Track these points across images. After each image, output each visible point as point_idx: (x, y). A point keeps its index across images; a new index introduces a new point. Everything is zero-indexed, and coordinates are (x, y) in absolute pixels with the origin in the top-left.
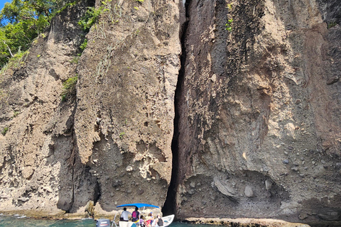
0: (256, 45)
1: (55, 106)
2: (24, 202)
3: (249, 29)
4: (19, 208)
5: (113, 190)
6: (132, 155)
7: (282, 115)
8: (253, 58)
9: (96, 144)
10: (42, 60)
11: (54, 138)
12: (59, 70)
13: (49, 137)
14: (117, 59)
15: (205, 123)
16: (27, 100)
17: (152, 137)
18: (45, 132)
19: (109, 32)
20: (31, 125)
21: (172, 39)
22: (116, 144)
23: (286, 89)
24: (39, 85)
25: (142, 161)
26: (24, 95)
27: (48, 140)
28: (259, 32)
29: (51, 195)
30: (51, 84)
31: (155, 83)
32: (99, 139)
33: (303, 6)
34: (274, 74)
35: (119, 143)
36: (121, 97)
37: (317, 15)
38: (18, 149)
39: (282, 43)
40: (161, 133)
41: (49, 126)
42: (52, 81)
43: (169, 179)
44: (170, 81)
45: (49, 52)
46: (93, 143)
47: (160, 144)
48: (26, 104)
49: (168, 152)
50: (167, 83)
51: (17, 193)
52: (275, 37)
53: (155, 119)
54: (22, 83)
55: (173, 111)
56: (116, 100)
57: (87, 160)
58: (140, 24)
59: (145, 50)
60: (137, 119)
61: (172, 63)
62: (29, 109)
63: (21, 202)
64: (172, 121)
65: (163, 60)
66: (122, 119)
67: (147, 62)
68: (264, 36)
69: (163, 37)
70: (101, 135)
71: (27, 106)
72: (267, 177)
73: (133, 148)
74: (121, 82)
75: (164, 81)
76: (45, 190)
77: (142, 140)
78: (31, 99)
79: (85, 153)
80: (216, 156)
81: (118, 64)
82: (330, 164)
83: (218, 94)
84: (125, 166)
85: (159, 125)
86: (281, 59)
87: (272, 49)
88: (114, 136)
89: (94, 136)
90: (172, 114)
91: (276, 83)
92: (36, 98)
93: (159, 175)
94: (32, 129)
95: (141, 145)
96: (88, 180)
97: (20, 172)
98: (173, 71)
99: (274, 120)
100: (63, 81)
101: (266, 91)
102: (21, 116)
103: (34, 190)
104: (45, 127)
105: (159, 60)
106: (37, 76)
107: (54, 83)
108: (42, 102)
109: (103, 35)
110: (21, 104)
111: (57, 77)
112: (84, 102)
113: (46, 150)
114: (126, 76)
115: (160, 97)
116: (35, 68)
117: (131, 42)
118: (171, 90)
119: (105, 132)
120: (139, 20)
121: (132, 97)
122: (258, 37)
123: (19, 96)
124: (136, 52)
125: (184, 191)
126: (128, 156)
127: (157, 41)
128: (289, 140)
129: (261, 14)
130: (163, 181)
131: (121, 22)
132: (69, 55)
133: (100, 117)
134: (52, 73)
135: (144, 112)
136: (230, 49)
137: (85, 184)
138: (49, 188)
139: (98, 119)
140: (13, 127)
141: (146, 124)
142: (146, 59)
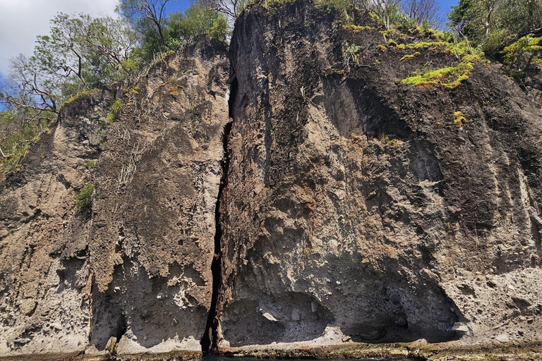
0: (299, 155)
1: (64, 222)
2: (23, 344)
3: (293, 137)
4: (16, 353)
5: (141, 321)
6: (165, 280)
7: (326, 230)
8: (296, 170)
9: (117, 268)
10: (46, 163)
11: (64, 262)
12: (70, 176)
13: (57, 261)
14: (144, 165)
15: (247, 241)
16: (25, 214)
17: (188, 258)
18: (53, 255)
19: (136, 131)
20: (32, 246)
21: (212, 142)
22: (143, 268)
23: (330, 203)
24: (43, 195)
25: (177, 286)
26: (21, 207)
27: (57, 264)
28: (303, 141)
29: (61, 334)
30: (60, 194)
31: (192, 193)
32: (122, 262)
33: (346, 115)
34: (318, 187)
35: (147, 266)
36: (149, 211)
37: (358, 126)
38: (13, 277)
39: (325, 154)
40: (199, 253)
41: (58, 247)
42: (61, 189)
43: (208, 306)
44: (211, 191)
45: (56, 152)
46: (115, 267)
47: (198, 265)
48: (24, 218)
49: (208, 275)
50: (207, 194)
51: (12, 332)
52: (319, 148)
53: (193, 236)
54: (19, 192)
55: (214, 226)
56: (144, 214)
57: (106, 288)
58: (173, 123)
59: (180, 156)
60: (170, 237)
61: (212, 171)
62: (28, 225)
63: (19, 344)
64: (213, 238)
65: (202, 167)
66: (150, 237)
67: (183, 169)
68: (308, 146)
69: (202, 140)
70: (125, 257)
71: (26, 222)
72: (312, 298)
73: (164, 272)
74: (149, 192)
75: (203, 192)
76: (52, 328)
77: (175, 262)
78: (31, 213)
79: (103, 279)
80: (259, 278)
81: (145, 171)
82: (370, 282)
83: (261, 208)
84: (155, 292)
85: (197, 244)
86: (324, 171)
87: (316, 160)
88: (141, 258)
89: (116, 257)
90: (213, 230)
91: (320, 197)
92: (38, 212)
93: (197, 302)
94: (33, 251)
95: (175, 268)
96: (110, 312)
97: (17, 306)
98: (214, 180)
99: (318, 237)
100: (77, 190)
101: (309, 206)
102: (17, 234)
103: (36, 329)
104: (51, 248)
105: (197, 167)
106: (39, 183)
107: (64, 192)
108: (48, 217)
109: (126, 135)
110: (17, 219)
111: (68, 185)
112: (102, 217)
113: (54, 279)
114: (155, 185)
115: (199, 211)
116: (37, 173)
117: (161, 144)
118: (211, 202)
119: (128, 253)
120: (173, 119)
121: (163, 211)
122: (302, 147)
123: (14, 208)
124: (168, 156)
125: (227, 319)
126: (159, 282)
127: (195, 144)
128: (331, 258)
129: (305, 122)
130: (201, 308)
131: (151, 120)
132: (83, 157)
133: (122, 234)
134: (61, 179)
135: (178, 228)
136: (273, 158)
137: (106, 316)
138: (57, 325)
139: (121, 238)
140: (6, 249)
141: (181, 242)
142: (181, 166)
